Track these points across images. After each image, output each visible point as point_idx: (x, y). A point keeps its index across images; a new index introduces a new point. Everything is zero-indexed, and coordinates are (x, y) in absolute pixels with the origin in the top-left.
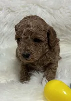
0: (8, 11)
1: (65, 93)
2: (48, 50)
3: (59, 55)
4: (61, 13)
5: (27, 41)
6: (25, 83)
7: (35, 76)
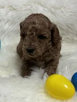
0: (10, 9)
1: (66, 86)
2: (51, 47)
3: (59, 53)
4: (62, 12)
5: (32, 37)
6: (27, 77)
7: (36, 72)
